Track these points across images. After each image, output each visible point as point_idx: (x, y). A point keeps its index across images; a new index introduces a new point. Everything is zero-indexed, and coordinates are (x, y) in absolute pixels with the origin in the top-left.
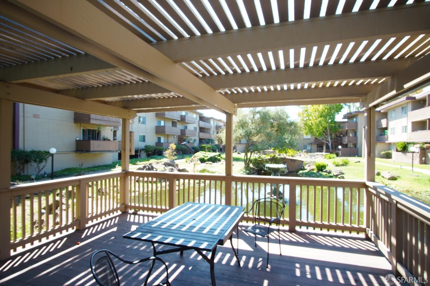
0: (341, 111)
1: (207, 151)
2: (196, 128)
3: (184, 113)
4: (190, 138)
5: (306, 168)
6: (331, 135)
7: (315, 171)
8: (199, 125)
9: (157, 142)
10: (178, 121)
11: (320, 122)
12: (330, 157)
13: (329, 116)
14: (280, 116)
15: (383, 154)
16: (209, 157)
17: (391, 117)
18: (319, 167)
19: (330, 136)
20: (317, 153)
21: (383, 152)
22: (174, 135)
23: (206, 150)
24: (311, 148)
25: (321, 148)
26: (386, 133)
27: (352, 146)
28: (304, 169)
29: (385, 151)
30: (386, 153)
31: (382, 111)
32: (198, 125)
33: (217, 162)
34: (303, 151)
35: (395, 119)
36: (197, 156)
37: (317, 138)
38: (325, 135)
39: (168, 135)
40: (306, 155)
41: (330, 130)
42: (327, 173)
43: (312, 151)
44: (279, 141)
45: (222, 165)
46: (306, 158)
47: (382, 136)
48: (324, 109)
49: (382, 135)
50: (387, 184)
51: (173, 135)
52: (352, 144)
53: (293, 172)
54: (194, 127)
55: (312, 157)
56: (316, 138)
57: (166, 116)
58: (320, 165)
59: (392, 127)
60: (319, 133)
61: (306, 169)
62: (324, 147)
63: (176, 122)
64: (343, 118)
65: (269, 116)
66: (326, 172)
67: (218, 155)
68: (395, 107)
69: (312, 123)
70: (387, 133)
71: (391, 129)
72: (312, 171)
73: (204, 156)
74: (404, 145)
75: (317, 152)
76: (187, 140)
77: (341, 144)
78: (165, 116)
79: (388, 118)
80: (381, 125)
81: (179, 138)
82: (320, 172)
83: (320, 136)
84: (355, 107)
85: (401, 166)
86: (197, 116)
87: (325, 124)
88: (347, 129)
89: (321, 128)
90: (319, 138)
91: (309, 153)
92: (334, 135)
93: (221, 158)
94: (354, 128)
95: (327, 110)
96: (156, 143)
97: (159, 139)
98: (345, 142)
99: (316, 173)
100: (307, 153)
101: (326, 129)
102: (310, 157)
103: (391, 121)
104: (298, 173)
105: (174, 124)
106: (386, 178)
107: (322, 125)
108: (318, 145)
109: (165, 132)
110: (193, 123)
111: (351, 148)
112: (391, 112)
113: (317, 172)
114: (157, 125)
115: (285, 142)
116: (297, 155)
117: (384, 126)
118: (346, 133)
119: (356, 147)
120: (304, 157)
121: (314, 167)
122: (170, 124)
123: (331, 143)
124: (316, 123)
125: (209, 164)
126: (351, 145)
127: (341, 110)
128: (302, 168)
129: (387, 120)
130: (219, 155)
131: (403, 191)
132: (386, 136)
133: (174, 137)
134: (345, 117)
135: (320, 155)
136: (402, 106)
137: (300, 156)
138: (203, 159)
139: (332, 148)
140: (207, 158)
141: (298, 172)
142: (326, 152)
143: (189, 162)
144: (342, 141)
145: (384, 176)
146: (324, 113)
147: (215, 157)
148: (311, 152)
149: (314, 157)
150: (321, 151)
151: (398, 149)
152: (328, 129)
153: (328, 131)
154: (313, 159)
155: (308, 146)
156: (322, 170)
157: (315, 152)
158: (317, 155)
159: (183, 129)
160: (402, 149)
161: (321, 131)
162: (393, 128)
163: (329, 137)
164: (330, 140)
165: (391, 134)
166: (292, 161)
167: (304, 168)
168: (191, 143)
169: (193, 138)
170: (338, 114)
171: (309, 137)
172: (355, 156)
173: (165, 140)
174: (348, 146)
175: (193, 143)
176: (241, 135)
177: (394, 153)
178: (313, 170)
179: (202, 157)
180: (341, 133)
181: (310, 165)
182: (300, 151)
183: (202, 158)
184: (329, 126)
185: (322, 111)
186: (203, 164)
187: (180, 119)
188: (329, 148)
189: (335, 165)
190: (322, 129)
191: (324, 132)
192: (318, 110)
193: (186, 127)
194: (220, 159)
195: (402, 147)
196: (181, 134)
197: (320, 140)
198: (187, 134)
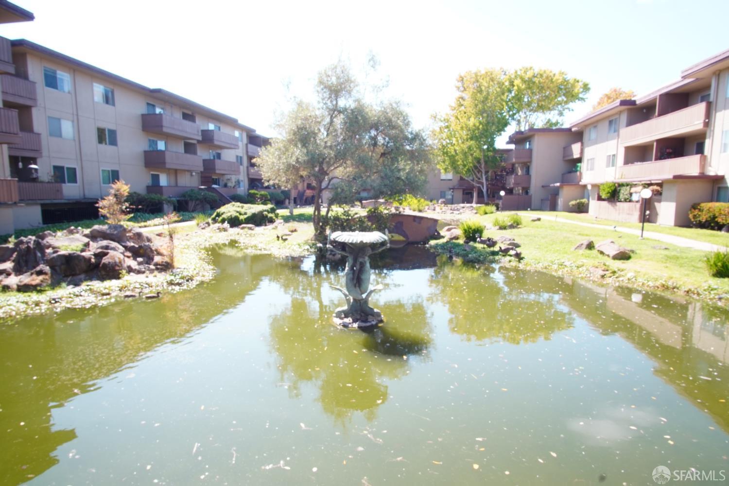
0: (504, 131)
1: (260, 202)
2: (241, 157)
3: (211, 127)
4: (229, 177)
5: (442, 233)
6: (487, 172)
7: (461, 241)
8: (247, 152)
9: (150, 184)
10: (199, 141)
11: (469, 148)
12: (485, 211)
13: (486, 137)
14: (390, 121)
15: (573, 205)
16: (249, 214)
17: (589, 140)
18: (469, 232)
19: (485, 175)
20: (462, 205)
21: (573, 202)
22: (190, 172)
23: (259, 200)
24: (453, 196)
25: (470, 196)
26: (578, 169)
27: (521, 191)
28: (439, 237)
29: (576, 200)
30: (578, 203)
31: (573, 129)
32: (245, 152)
33: (266, 225)
34: (440, 202)
35: (596, 142)
36: (224, 213)
37: (464, 177)
38: (477, 173)
39: (176, 172)
40: (444, 208)
41: (486, 162)
42: (485, 246)
43: (454, 202)
44: (386, 175)
45: (274, 230)
46: (443, 215)
47: (572, 174)
48: (477, 124)
49: (570, 172)
50: (616, 270)
51: (188, 171)
52: (520, 188)
53: (418, 243)
54: (237, 157)
55: (454, 212)
56: (462, 179)
57: (165, 130)
58: (471, 229)
59: (589, 158)
60: (468, 169)
61: (443, 237)
62: (475, 195)
63: (194, 144)
64: (508, 143)
65: (365, 119)
66: (483, 242)
67: (269, 210)
68: (598, 121)
69: (455, 151)
70: (580, 168)
71: (588, 160)
72: (454, 241)
73: (237, 212)
74: (613, 188)
75: (463, 203)
76: (223, 180)
77: (504, 189)
78: (162, 129)
79: (584, 141)
80: (572, 154)
81: (202, 177)
82: (471, 243)
83: (468, 175)
84: (527, 124)
85: (615, 227)
86: (241, 135)
87: (477, 154)
88: (514, 160)
89: (470, 159)
90: (466, 179)
91: (449, 205)
92: (492, 172)
93: (277, 216)
94: (525, 160)
95: (483, 126)
96: (148, 187)
97: (156, 178)
98: (510, 184)
99: (462, 245)
100: (445, 204)
101: (479, 161)
102: (452, 211)
103: (588, 146)
104: (427, 246)
105: (189, 148)
106: (608, 256)
107: (472, 155)
108: (464, 190)
109: (164, 163)
110: (233, 146)
111: (519, 194)
112: (590, 131)
113: (465, 242)
114: (147, 148)
115: (399, 178)
116: (428, 209)
117: (576, 155)
118: (512, 168)
119: (527, 193)
120: (440, 211)
121: (459, 232)
122: (181, 148)
123: (487, 186)
124: (463, 150)
125: (246, 230)
126: (519, 190)
127: (506, 129)
128: (434, 234)
129: (582, 145)
130: (273, 210)
131: (654, 287)
132: (578, 173)
133: (192, 175)
134: (511, 140)
135: (468, 207)
136: (611, 119)
137: (434, 210)
138: (236, 218)
139: (488, 196)
140: (246, 216)
141: (425, 244)
142: (478, 202)
143: (203, 227)
144: (505, 184)
145: (604, 251)
146: (477, 131)
147: (263, 215)
148: (452, 203)
149: (458, 212)
150: (470, 201)
151: (601, 195)
152: (482, 161)
153: (483, 166)
154: (456, 216)
155: (447, 193)
156: (475, 240)
157: (459, 203)
158: (463, 207)
159: (212, 158)
160: (609, 195)
161: (471, 165)
162: (591, 159)
163: (483, 175)
164: (484, 181)
165: (587, 170)
166: (414, 221)
167: (439, 233)
168: (231, 187)
169: (234, 178)
170: (501, 134)
171: (450, 176)
172: (526, 210)
173: (169, 180)
174: (514, 191)
175: (234, 187)
176: (297, 161)
177: (594, 204)
178: (457, 238)
179: (235, 214)
180: (503, 169)
181: (451, 227)
182: (435, 202)
183: (233, 216)
184: (485, 156)
185: (474, 127)
186: (236, 230)
187: (200, 138)
188: (483, 196)
189: (497, 227)
190: (472, 161)
191: (476, 167)
192: (467, 126)
193: (219, 156)
194: (274, 218)
195: (610, 191)
196: (204, 169)
197: (467, 180)
198: (220, 170)
